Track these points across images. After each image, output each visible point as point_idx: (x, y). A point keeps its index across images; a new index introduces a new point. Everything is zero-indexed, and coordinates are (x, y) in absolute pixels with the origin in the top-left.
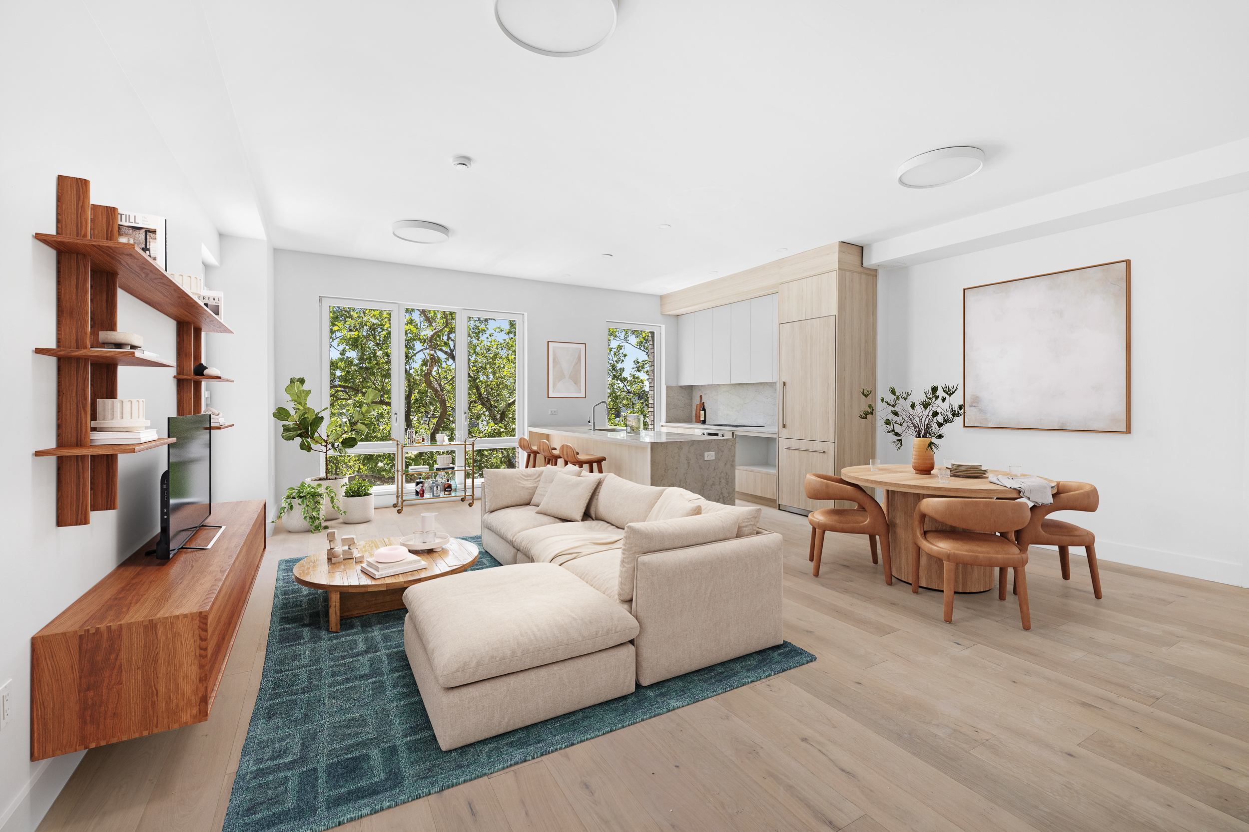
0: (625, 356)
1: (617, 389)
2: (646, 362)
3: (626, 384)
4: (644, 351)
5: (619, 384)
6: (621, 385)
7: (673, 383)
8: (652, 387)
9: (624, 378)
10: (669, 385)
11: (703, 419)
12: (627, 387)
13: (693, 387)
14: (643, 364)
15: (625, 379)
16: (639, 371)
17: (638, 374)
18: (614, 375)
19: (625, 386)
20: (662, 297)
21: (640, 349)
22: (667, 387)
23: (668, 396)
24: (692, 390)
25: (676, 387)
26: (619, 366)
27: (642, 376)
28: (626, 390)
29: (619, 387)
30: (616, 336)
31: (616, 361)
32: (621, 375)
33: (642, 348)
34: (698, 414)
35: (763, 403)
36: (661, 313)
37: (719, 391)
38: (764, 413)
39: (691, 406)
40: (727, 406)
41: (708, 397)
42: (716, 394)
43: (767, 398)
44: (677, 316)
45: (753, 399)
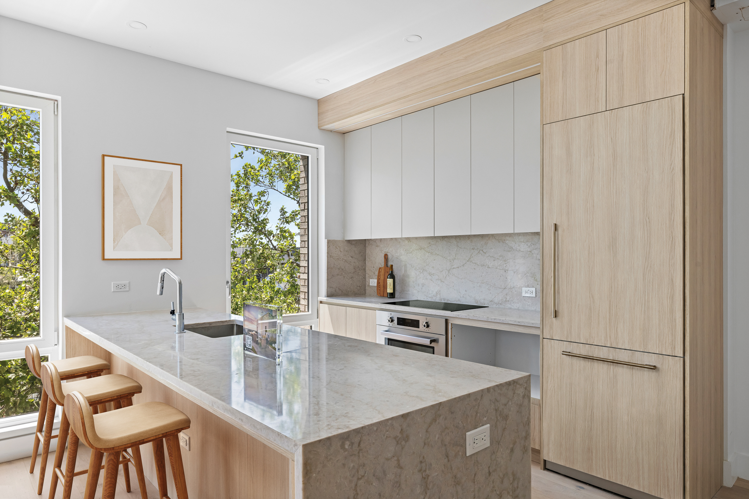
0: (268, 204)
1: (259, 245)
2: (297, 213)
3: (271, 239)
4: (294, 199)
5: (262, 239)
6: (265, 241)
7: (337, 236)
8: (306, 242)
9: (269, 231)
10: (331, 238)
11: (391, 291)
12: (273, 242)
13: (367, 242)
14: (293, 215)
15: (270, 233)
16: (288, 222)
17: (287, 227)
18: (255, 228)
19: (271, 241)
20: (319, 102)
21: (289, 196)
22: (329, 242)
23: (329, 255)
24: (365, 246)
25: (342, 241)
26: (262, 217)
27: (293, 228)
28: (271, 247)
29: (262, 243)
30: (258, 181)
31: (258, 211)
32: (264, 227)
33: (292, 196)
34: (382, 284)
35: (486, 268)
36: (319, 127)
37: (411, 248)
38: (488, 284)
39: (370, 270)
40: (422, 271)
41: (396, 258)
42: (408, 253)
43: (494, 260)
44: (344, 134)
45: (468, 261)
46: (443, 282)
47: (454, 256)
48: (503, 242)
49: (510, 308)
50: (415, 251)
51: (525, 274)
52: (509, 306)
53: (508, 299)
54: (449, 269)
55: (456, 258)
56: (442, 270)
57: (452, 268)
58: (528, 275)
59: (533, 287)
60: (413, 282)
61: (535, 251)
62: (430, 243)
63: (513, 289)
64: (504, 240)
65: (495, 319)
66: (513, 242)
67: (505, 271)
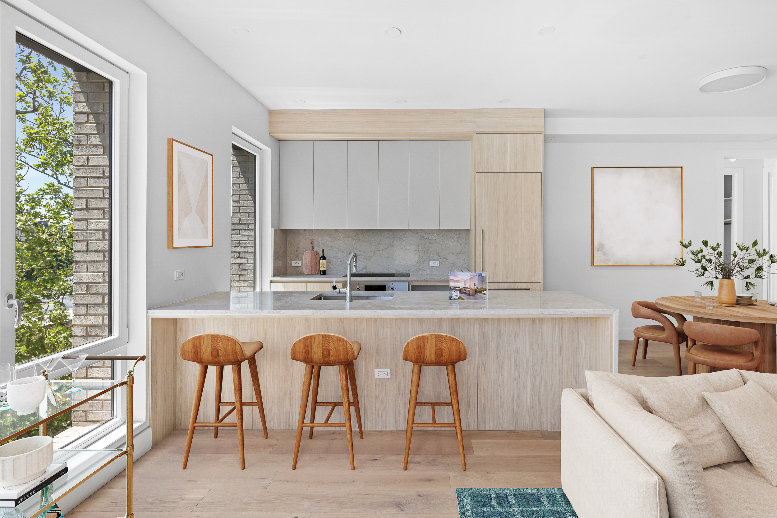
7: (276, 226)
11: (324, 269)
13: (288, 231)
20: (271, 112)
22: (274, 231)
23: (274, 243)
24: (287, 234)
25: (279, 230)
34: (309, 264)
35: (405, 250)
36: (269, 133)
37: (338, 236)
38: (406, 260)
39: (292, 254)
40: (349, 253)
41: (322, 244)
42: (335, 240)
43: (411, 245)
44: (280, 141)
45: (390, 246)
46: (369, 260)
47: (379, 242)
48: (417, 234)
49: (422, 274)
50: (343, 239)
51: (432, 253)
52: (421, 273)
53: (420, 269)
54: (374, 251)
55: (380, 243)
56: (368, 252)
57: (377, 250)
58: (434, 253)
59: (437, 260)
60: (340, 261)
61: (439, 239)
62: (357, 233)
63: (424, 262)
64: (418, 232)
65: (445, 279)
66: (424, 234)
67: (419, 252)
